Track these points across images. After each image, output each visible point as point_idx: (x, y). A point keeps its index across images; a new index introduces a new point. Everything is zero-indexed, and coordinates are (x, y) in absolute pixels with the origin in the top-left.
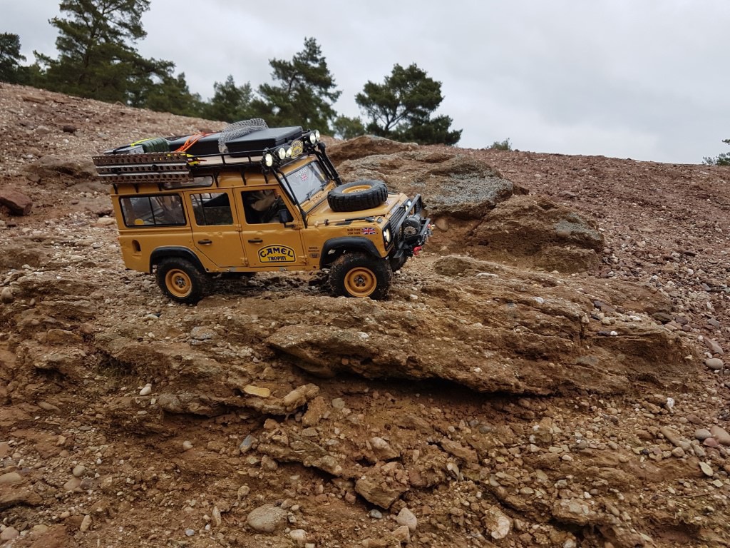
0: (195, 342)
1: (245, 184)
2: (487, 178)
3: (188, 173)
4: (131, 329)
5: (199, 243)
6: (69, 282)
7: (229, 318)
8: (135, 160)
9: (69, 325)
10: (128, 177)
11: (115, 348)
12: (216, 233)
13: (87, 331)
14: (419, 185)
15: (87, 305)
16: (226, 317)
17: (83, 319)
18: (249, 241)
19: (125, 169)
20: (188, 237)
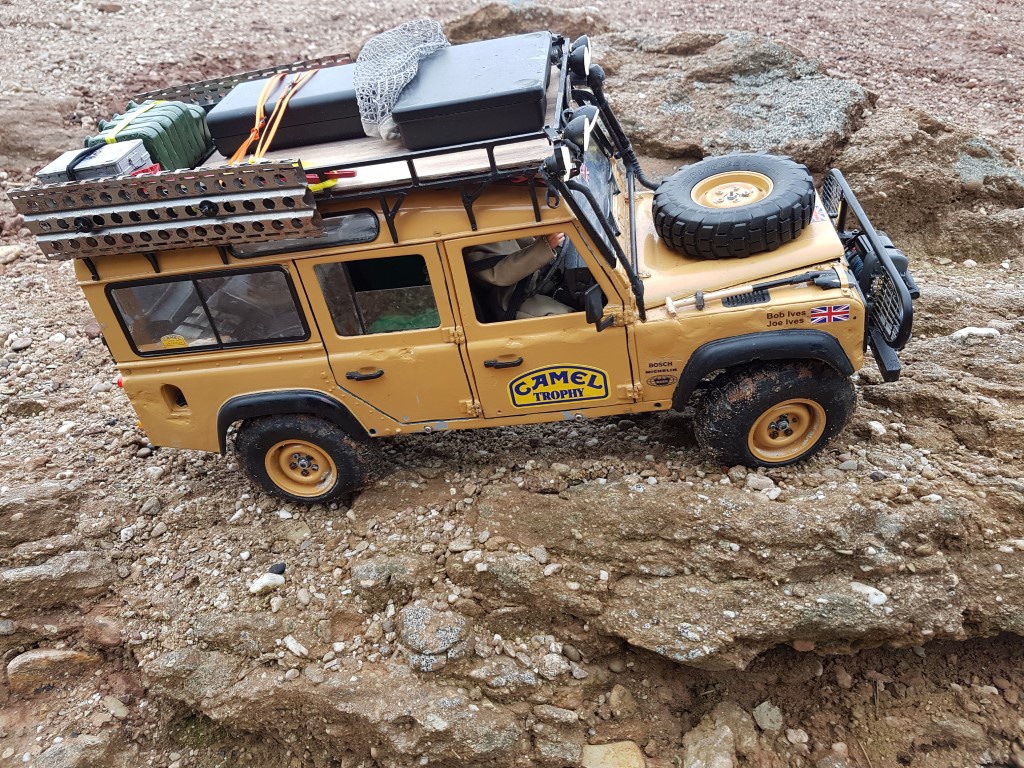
0: (428, 663)
1: (474, 228)
2: (806, 79)
3: (310, 214)
4: (232, 632)
5: (350, 377)
6: (15, 507)
7: (481, 567)
8: (141, 192)
9: (52, 628)
10: (127, 238)
11: (209, 694)
12: (393, 351)
13: (107, 640)
14: (679, 109)
15: (83, 567)
16: (472, 566)
17: (84, 604)
18: (488, 365)
19: (116, 218)
20: (319, 367)
